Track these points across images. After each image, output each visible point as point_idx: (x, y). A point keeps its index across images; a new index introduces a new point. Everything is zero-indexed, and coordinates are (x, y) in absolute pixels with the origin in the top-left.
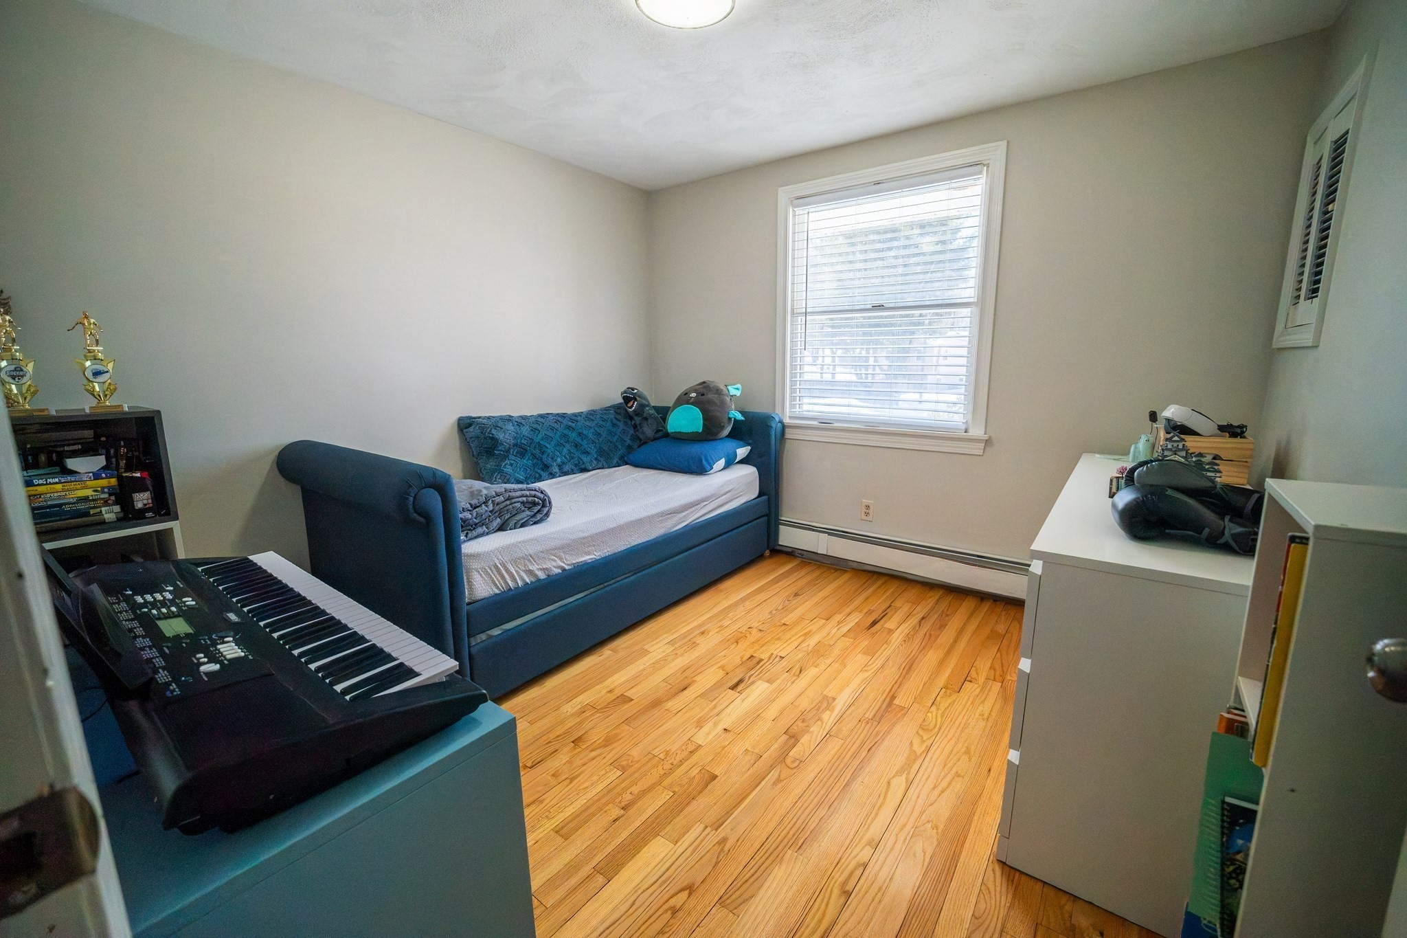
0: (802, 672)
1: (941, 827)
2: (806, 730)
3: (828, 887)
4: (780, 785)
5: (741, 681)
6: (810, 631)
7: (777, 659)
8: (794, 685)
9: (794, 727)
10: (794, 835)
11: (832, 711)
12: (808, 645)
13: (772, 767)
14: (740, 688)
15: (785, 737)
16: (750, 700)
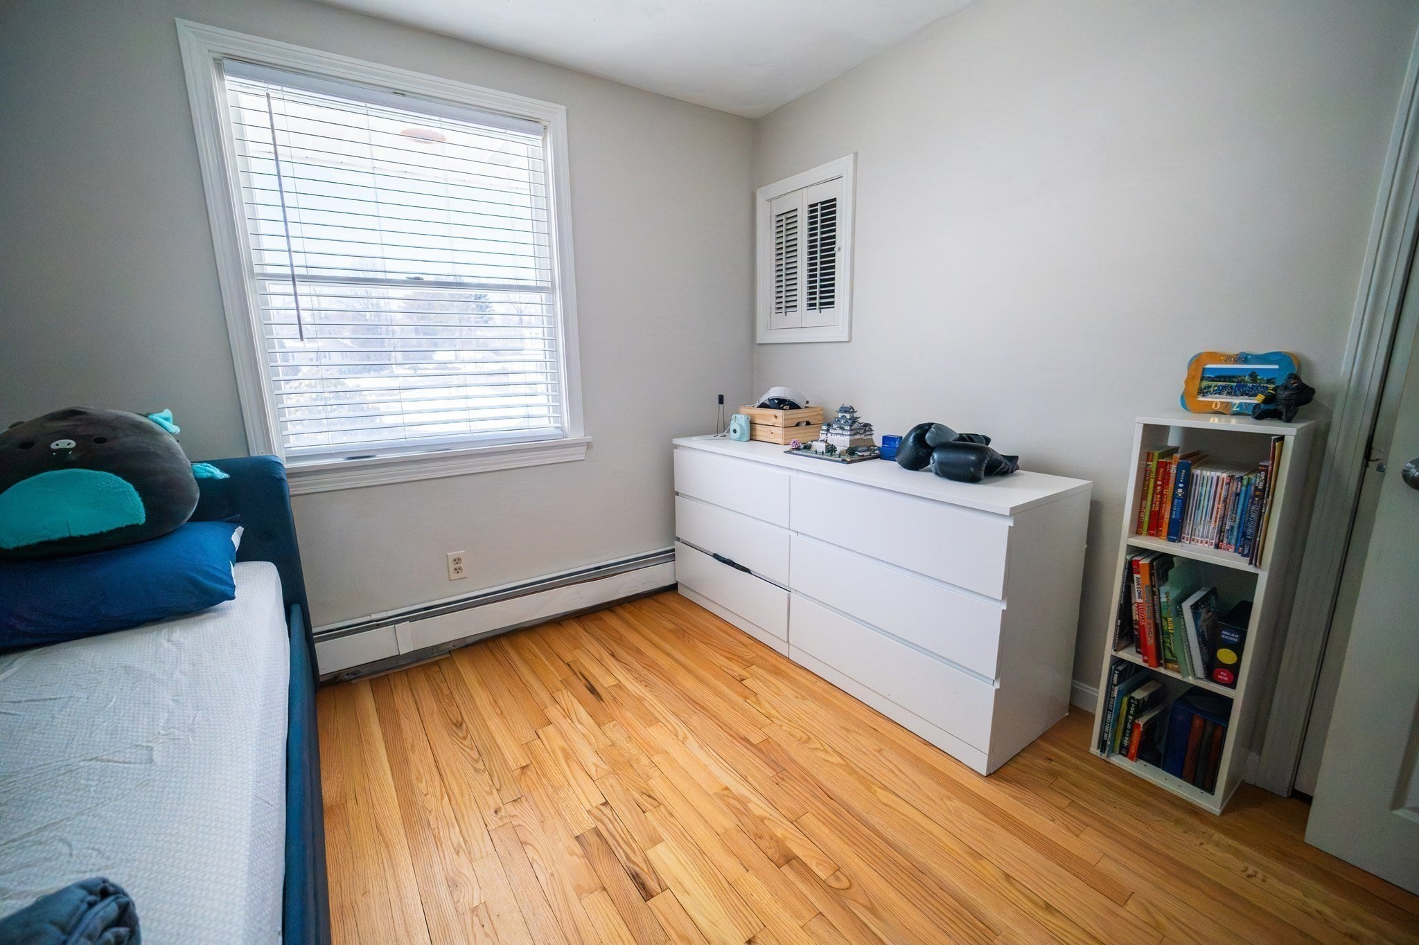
0: (652, 794)
1: (947, 793)
2: (779, 842)
3: (1044, 923)
4: (880, 910)
5: (635, 877)
6: (563, 750)
7: (606, 810)
8: (676, 814)
9: (770, 852)
10: (969, 928)
11: (750, 801)
12: (596, 766)
13: (845, 908)
14: (652, 884)
15: (785, 869)
16: (688, 884)
